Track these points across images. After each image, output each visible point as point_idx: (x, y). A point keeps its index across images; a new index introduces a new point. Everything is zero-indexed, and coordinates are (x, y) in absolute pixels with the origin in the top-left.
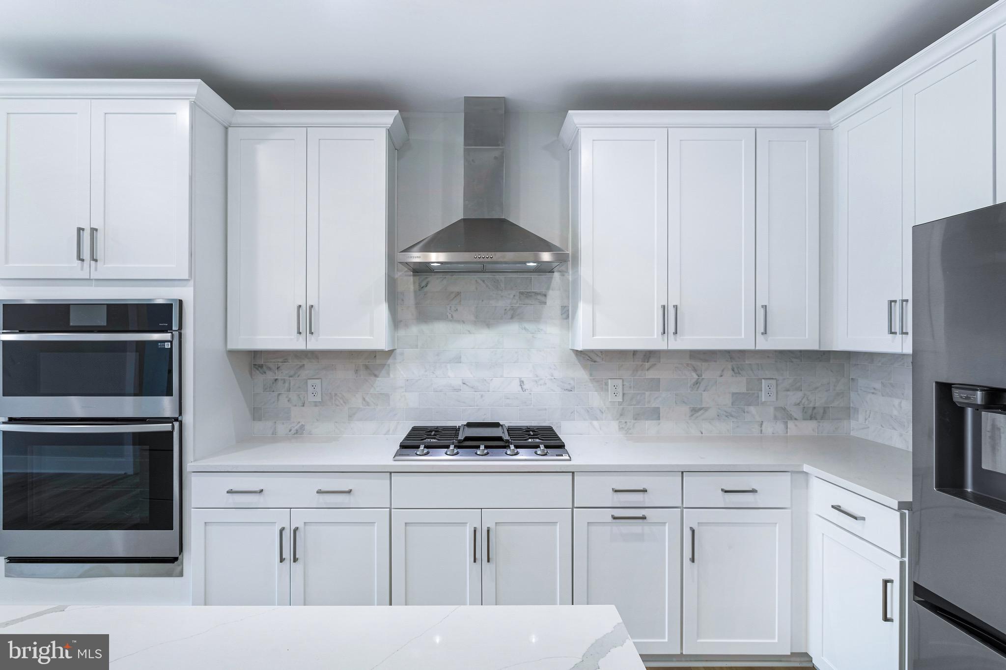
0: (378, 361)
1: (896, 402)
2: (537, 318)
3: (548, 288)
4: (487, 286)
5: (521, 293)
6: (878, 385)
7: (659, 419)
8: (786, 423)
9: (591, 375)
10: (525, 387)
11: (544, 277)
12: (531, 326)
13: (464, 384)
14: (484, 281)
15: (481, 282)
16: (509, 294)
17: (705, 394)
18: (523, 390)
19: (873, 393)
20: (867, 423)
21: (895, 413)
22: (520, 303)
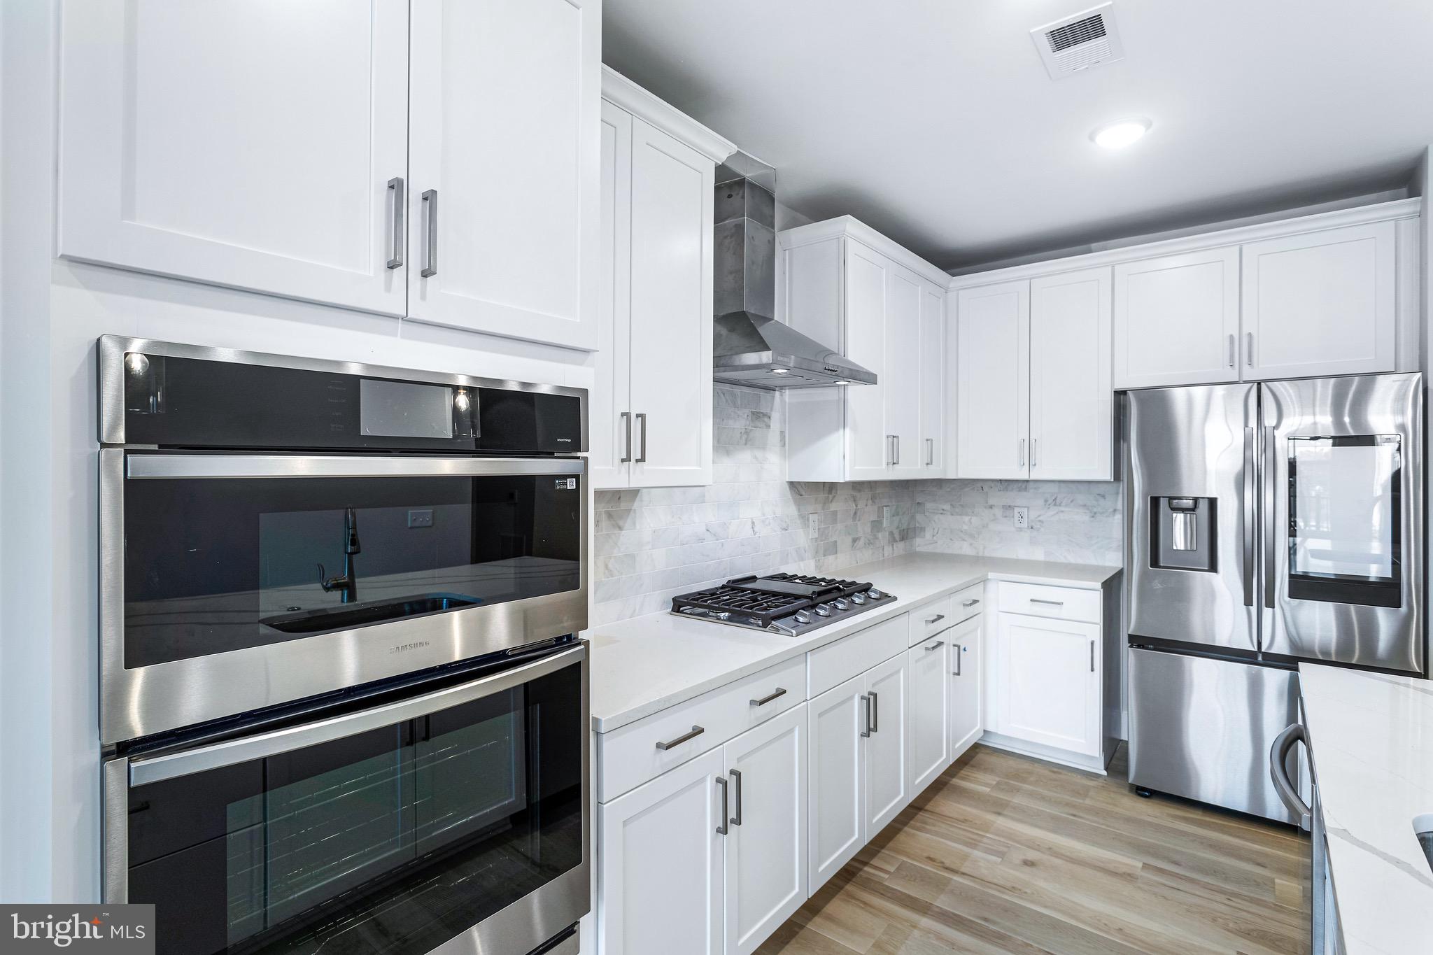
0: (623, 506)
1: (966, 519)
2: (763, 447)
3: (772, 410)
4: (727, 401)
5: (753, 413)
6: (947, 507)
7: (836, 553)
8: (893, 545)
9: (799, 510)
10: (756, 529)
11: (768, 395)
12: (759, 454)
13: (708, 530)
14: (724, 394)
15: (722, 395)
16: (744, 414)
17: (859, 523)
18: (755, 533)
19: (941, 514)
20: (935, 538)
21: (965, 527)
22: (752, 425)
